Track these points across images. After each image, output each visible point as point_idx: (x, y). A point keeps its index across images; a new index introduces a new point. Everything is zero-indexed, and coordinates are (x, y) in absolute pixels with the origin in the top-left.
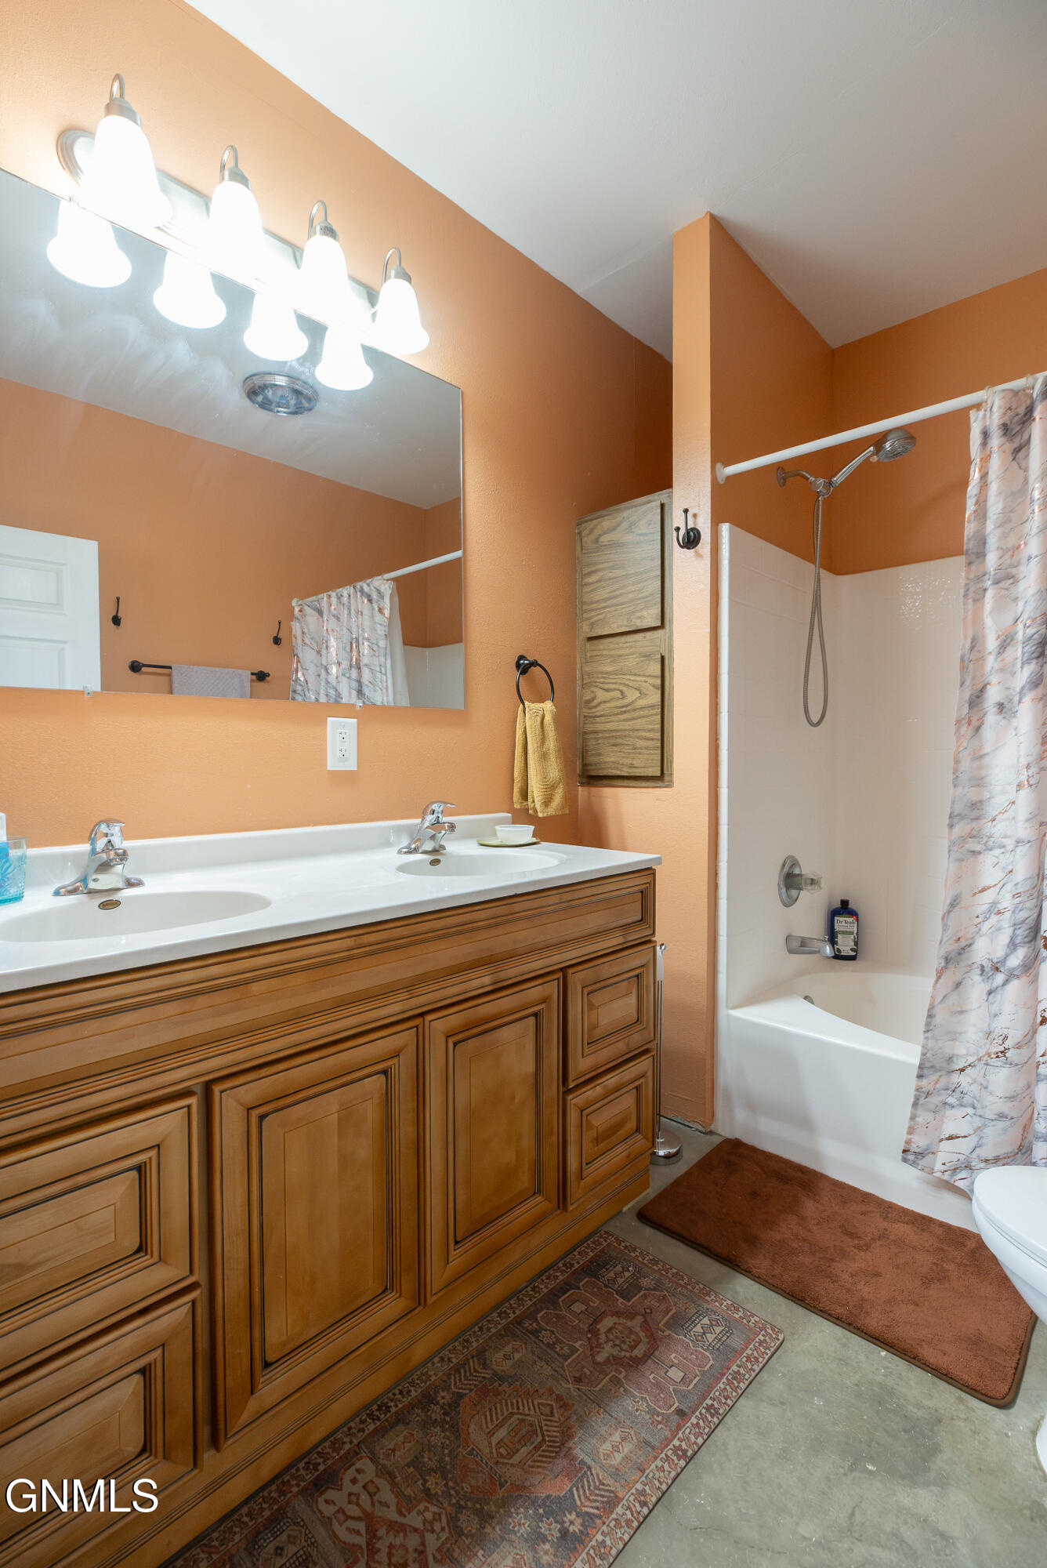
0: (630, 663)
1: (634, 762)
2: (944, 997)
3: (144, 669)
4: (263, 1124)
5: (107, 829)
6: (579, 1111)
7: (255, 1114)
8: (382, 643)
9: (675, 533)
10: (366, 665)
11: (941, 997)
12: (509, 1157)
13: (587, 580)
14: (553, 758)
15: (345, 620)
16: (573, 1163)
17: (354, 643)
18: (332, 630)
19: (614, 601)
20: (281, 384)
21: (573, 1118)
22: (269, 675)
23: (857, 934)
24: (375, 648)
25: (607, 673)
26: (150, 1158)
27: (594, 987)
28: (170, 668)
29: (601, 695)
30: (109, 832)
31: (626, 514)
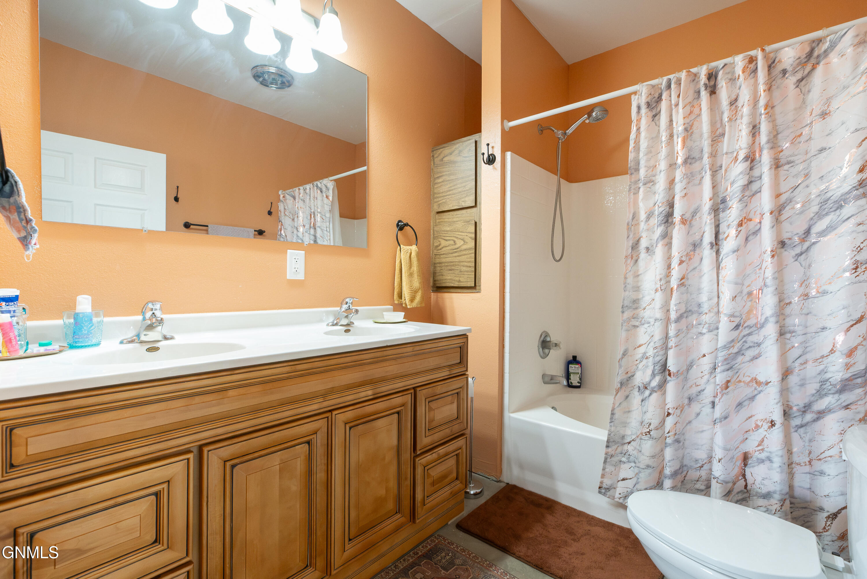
0: (459, 225)
1: (460, 279)
2: (620, 404)
3: (192, 227)
4: (234, 471)
5: (152, 306)
6: (423, 467)
7: (228, 464)
8: (328, 215)
9: (482, 156)
10: (319, 227)
11: (618, 404)
12: (382, 492)
13: (436, 181)
14: (415, 276)
15: (308, 202)
16: (419, 496)
17: (312, 215)
18: (301, 208)
19: (451, 192)
20: (273, 71)
21: (419, 470)
22: (265, 232)
23: (581, 374)
24: (324, 218)
25: (447, 231)
26: (163, 488)
27: (432, 399)
28: (207, 226)
29: (443, 243)
30: (154, 308)
31: (457, 146)
